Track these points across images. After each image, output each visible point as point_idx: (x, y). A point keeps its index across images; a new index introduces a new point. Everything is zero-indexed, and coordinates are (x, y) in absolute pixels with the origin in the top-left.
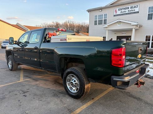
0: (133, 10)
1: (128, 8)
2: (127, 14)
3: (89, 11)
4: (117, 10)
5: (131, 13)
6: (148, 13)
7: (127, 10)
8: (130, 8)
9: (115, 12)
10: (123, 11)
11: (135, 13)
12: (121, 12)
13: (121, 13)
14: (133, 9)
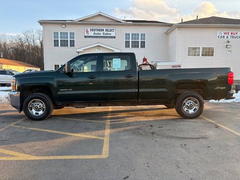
0: (108, 34)
1: (103, 30)
2: (101, 37)
3: (42, 23)
4: (89, 30)
5: (106, 37)
6: (125, 40)
7: (102, 32)
8: (105, 30)
9: (86, 33)
10: (96, 32)
11: (111, 37)
12: (94, 33)
13: (95, 35)
14: (108, 32)
